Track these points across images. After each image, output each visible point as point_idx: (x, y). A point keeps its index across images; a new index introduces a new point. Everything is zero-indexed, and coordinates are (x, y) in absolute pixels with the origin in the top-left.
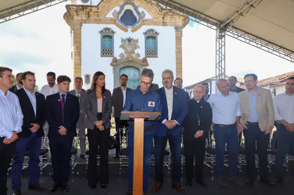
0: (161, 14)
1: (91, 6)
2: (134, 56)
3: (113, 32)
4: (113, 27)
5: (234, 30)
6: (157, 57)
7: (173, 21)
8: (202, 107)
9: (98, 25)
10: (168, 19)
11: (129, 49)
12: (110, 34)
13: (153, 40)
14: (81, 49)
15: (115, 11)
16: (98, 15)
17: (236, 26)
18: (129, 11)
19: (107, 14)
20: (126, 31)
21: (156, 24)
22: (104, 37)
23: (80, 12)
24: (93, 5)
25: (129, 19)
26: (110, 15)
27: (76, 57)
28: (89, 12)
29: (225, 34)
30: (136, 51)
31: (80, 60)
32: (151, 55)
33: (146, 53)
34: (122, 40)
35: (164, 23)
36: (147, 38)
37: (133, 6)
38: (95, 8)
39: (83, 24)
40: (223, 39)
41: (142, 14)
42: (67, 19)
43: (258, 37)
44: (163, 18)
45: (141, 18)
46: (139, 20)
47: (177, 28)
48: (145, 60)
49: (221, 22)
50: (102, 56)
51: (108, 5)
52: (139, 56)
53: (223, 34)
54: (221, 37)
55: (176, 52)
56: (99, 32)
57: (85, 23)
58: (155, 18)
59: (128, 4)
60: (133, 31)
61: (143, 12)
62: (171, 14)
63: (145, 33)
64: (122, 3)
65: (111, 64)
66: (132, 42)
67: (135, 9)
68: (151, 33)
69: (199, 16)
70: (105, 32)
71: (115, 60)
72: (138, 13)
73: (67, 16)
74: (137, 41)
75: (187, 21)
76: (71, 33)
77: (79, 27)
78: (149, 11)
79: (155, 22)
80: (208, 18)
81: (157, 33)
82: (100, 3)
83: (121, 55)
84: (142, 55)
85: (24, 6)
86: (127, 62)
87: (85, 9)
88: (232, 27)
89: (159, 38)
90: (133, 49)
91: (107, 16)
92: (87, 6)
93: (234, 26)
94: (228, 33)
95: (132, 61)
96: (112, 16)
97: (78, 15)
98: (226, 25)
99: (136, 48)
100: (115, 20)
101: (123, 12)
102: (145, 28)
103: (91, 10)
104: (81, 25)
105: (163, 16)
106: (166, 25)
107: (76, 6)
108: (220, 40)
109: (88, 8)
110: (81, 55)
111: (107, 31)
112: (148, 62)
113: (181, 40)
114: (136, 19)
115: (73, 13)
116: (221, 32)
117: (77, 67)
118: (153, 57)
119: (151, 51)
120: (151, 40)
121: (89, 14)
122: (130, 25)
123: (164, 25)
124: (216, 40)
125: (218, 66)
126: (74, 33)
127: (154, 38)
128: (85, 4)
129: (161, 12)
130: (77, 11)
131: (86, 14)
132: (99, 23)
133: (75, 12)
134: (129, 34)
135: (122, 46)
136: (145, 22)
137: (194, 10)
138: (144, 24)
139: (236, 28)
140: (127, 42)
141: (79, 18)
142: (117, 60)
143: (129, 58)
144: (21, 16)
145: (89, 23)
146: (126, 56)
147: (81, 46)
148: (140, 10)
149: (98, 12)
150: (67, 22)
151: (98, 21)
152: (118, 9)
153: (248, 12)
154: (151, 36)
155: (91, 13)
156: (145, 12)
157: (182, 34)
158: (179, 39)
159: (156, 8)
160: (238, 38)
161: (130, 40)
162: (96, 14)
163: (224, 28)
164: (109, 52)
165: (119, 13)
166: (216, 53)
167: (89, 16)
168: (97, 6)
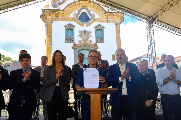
0: (105, 15)
1: (59, 10)
2: (88, 42)
3: (74, 27)
4: (74, 23)
5: (159, 23)
6: (104, 43)
7: (114, 20)
8: (148, 79)
9: (63, 22)
10: (110, 18)
11: (85, 37)
12: (72, 28)
13: (101, 32)
14: (51, 38)
15: (75, 13)
16: (64, 16)
17: (160, 20)
18: (84, 14)
19: (69, 15)
20: (83, 26)
21: (102, 21)
22: (68, 29)
23: (51, 14)
24: (60, 9)
25: (84, 18)
26: (72, 16)
27: (48, 43)
28: (57, 14)
29: (153, 25)
30: (90, 39)
31: (51, 45)
32: (100, 42)
33: (96, 40)
34: (80, 32)
35: (107, 20)
36: (97, 30)
37: (87, 10)
38: (61, 11)
39: (53, 21)
40: (152, 29)
41: (93, 15)
42: (42, 18)
43: (176, 27)
44: (107, 18)
45: (92, 18)
46: (91, 19)
47: (116, 24)
48: (95, 45)
49: (150, 17)
50: (66, 42)
51: (71, 10)
52: (92, 42)
53: (151, 25)
54: (150, 27)
55: (117, 39)
56: (64, 26)
57: (55, 20)
58: (102, 18)
59: (84, 9)
60: (87, 26)
61: (93, 14)
62: (112, 15)
63: (95, 27)
64: (79, 8)
65: (73, 48)
66: (87, 33)
67: (88, 12)
68: (99, 27)
69: (134, 13)
70: (68, 26)
71: (75, 45)
72: (90, 14)
73: (43, 16)
74: (90, 32)
75: (123, 20)
76: (45, 27)
77: (50, 23)
78: (98, 13)
79: (102, 20)
80: (140, 14)
81: (103, 27)
82: (65, 8)
83: (80, 42)
84: (94, 42)
85: (7, 5)
86: (83, 46)
87: (55, 12)
88: (157, 20)
89: (105, 30)
90: (87, 37)
91: (70, 16)
92: (56, 10)
93: (159, 20)
94: (155, 25)
95: (87, 45)
96: (73, 16)
97: (50, 15)
98: (153, 19)
99: (89, 37)
100: (75, 19)
101: (80, 14)
102: (95, 24)
103: (59, 12)
104: (52, 22)
105: (107, 16)
106: (109, 22)
107: (49, 10)
108: (150, 29)
109: (57, 11)
110: (51, 41)
111: (70, 26)
112: (98, 46)
113: (120, 31)
114: (89, 18)
115: (47, 14)
116: (150, 24)
117: (49, 49)
118: (101, 43)
119: (100, 39)
120: (99, 32)
121: (57, 15)
122: (85, 22)
123: (107, 22)
124: (147, 30)
125: (150, 47)
126: (47, 27)
127: (102, 30)
128: (55, 9)
129: (106, 14)
130: (49, 13)
131: (55, 15)
132: (64, 21)
133: (48, 14)
134: (85, 27)
135: (80, 36)
136: (95, 20)
137: (130, 9)
138: (94, 22)
139: (160, 21)
140: (83, 33)
141: (51, 17)
142: (76, 45)
143: (84, 43)
144: (5, 12)
145: (57, 20)
146: (82, 42)
147: (51, 35)
148: (92, 12)
149: (63, 14)
150: (42, 20)
151: (63, 20)
152: (77, 12)
153: (168, 9)
154: (100, 29)
155: (59, 14)
156: (95, 14)
157: (120, 28)
158: (118, 31)
159: (102, 11)
160: (162, 28)
161: (85, 32)
162: (62, 15)
163: (152, 21)
164: (71, 40)
165: (78, 14)
166: (148, 39)
167: (57, 16)
168: (63, 10)
